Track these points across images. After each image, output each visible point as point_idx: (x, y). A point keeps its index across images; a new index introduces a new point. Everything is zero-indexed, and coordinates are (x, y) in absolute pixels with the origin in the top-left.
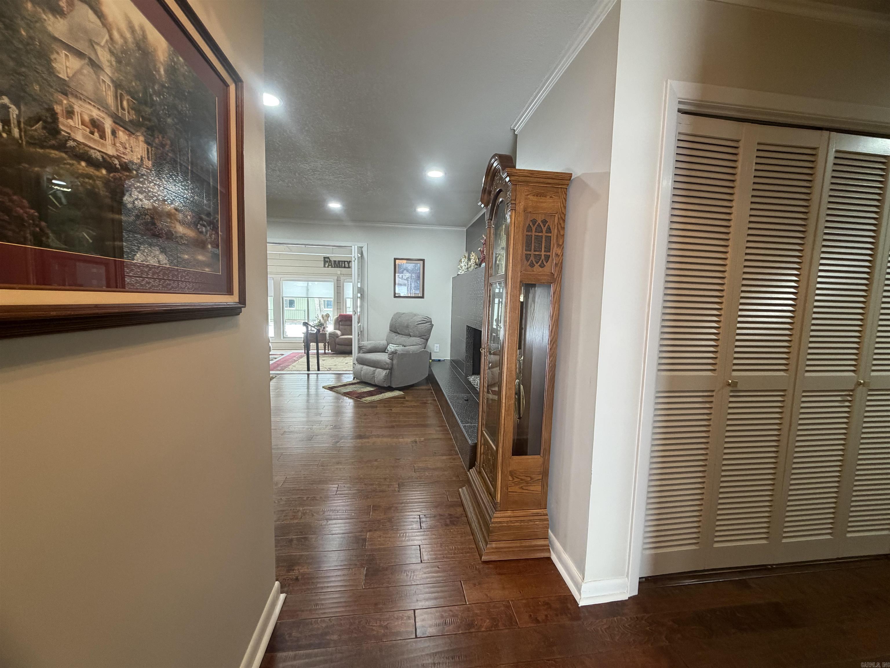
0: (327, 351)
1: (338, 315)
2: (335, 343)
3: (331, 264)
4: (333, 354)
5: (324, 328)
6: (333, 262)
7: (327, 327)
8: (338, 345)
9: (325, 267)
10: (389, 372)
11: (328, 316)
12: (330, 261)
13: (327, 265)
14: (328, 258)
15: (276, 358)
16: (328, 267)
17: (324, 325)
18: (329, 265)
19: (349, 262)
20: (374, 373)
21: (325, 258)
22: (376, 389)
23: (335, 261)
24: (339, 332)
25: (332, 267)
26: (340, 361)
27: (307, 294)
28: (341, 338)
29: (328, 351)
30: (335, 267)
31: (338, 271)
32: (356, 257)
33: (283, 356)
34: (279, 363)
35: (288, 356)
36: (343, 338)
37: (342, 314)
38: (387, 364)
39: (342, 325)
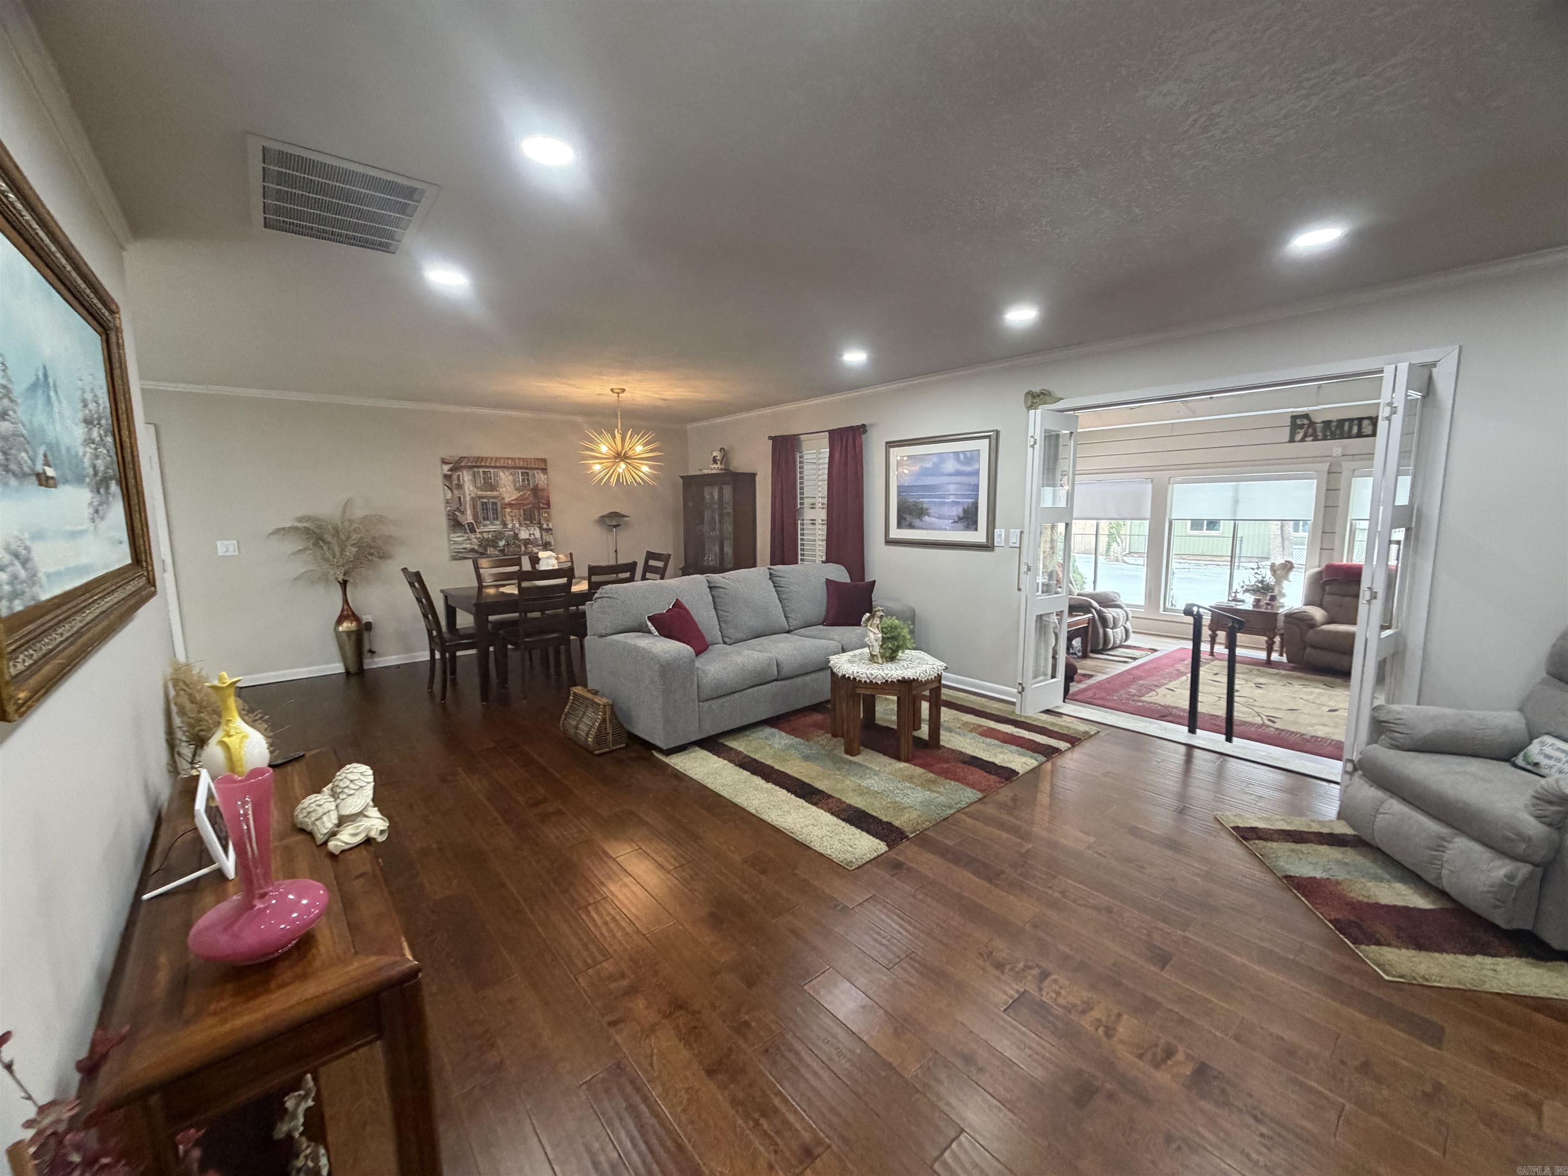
0: (1275, 656)
1: (1323, 566)
2: (1303, 641)
3: (1315, 430)
4: (1293, 669)
5: (1273, 598)
6: (1319, 426)
7: (1284, 595)
8: (1314, 647)
9: (1292, 440)
10: (1531, 874)
11: (1288, 567)
12: (1312, 424)
13: (1299, 437)
14: (1306, 416)
15: (1135, 659)
16: (1303, 440)
17: (1273, 590)
18: (1305, 436)
19: (1374, 421)
20: (1440, 848)
21: (1294, 418)
22: (1443, 910)
23: (1327, 423)
24: (1318, 613)
25: (1316, 439)
26: (1311, 698)
27: (1235, 512)
28: (1323, 631)
29: (1281, 655)
30: (1325, 438)
31: (1335, 447)
32: (1400, 404)
33: (1156, 655)
34: (1138, 673)
35: (1167, 656)
36: (1329, 632)
37: (1337, 562)
38: (1528, 840)
39: (1330, 594)
